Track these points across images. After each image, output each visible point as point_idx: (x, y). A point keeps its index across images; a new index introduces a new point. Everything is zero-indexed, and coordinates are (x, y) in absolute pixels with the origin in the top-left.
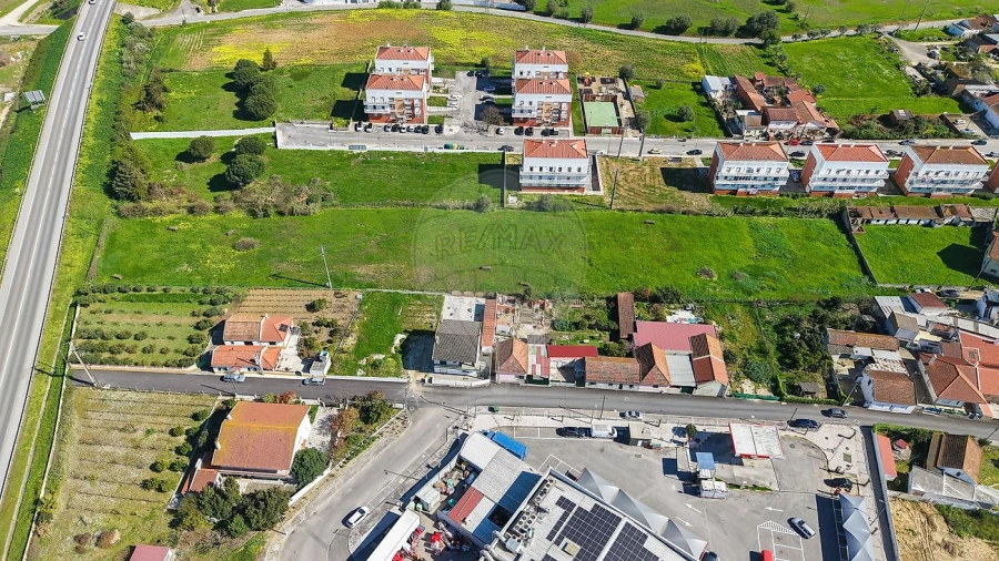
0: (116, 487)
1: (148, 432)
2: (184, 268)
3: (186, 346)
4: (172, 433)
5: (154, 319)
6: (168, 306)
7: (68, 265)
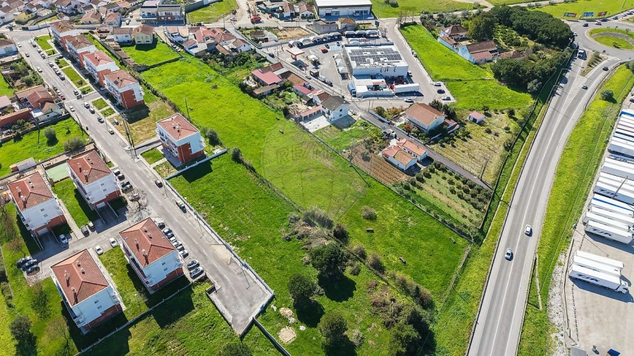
0: (482, 142)
1: (463, 152)
2: (411, 223)
3: (433, 175)
4: (454, 146)
5: (444, 198)
6: (432, 200)
7: (482, 269)
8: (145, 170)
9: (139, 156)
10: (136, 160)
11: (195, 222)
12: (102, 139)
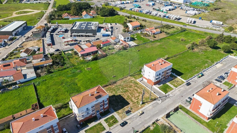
8: (179, 91)
9: (167, 94)
10: (171, 95)
11: (208, 72)
12: (149, 118)
